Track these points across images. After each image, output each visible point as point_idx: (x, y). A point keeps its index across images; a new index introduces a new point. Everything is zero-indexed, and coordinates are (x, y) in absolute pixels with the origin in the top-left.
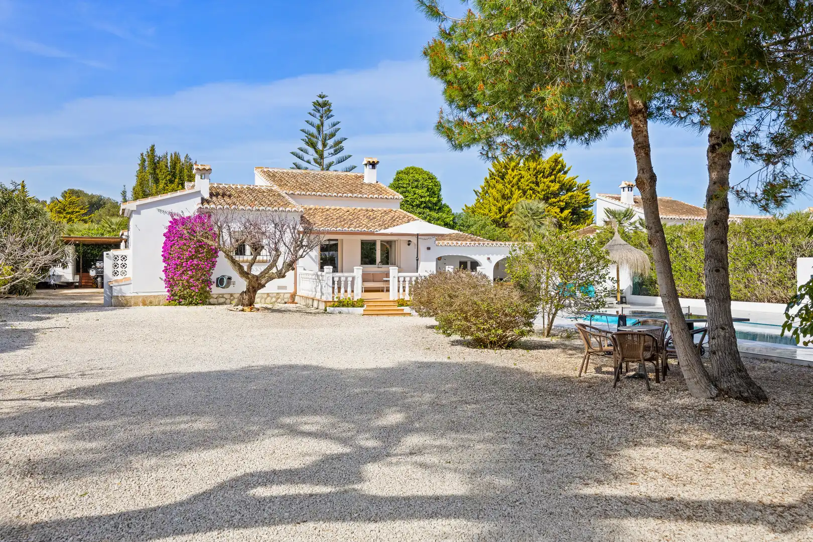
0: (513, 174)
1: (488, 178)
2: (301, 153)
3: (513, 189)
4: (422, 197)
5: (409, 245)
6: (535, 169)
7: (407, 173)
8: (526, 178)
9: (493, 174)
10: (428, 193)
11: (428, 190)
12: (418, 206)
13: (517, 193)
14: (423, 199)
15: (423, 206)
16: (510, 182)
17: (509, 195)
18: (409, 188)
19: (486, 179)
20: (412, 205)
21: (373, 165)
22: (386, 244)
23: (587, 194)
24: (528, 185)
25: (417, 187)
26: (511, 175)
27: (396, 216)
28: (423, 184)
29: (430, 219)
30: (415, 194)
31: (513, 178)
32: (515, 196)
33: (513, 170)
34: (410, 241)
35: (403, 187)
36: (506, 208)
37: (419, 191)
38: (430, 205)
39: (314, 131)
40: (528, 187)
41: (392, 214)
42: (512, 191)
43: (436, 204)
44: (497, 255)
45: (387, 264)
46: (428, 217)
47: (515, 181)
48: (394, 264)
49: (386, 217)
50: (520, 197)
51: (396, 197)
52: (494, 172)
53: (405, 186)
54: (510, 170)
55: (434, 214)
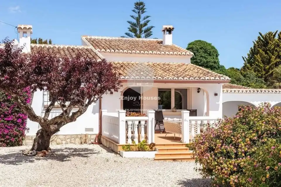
5: (198, 92)
21: (170, 31)
22: (179, 92)
27: (187, 68)
34: (199, 89)
39: (135, 21)
41: (184, 67)
45: (181, 108)
48: (186, 108)
49: (179, 69)
51: (187, 53)
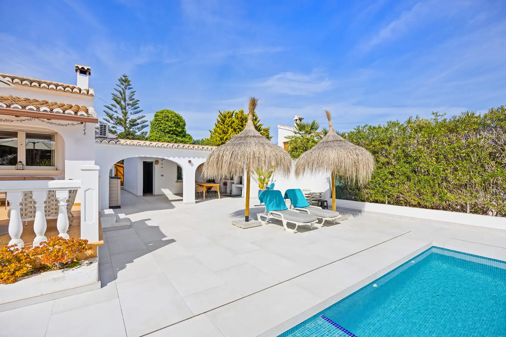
0: (229, 120)
1: (217, 123)
2: (111, 106)
3: (229, 128)
4: (170, 127)
6: (241, 118)
7: (162, 113)
8: (236, 123)
9: (219, 121)
10: (175, 125)
11: (174, 123)
12: (168, 133)
13: (231, 130)
14: (171, 129)
15: (171, 133)
16: (227, 124)
17: (227, 131)
18: (162, 121)
19: (216, 124)
20: (164, 132)
23: (268, 133)
24: (237, 126)
25: (167, 121)
26: (228, 120)
28: (171, 119)
29: (176, 141)
30: (166, 125)
31: (229, 122)
32: (230, 132)
33: (229, 118)
35: (159, 121)
36: (225, 138)
37: (169, 124)
38: (176, 132)
40: (237, 127)
42: (228, 129)
43: (181, 133)
44: (199, 158)
46: (175, 140)
47: (229, 124)
50: (232, 132)
52: (220, 120)
53: (160, 120)
54: (227, 118)
55: (179, 138)
